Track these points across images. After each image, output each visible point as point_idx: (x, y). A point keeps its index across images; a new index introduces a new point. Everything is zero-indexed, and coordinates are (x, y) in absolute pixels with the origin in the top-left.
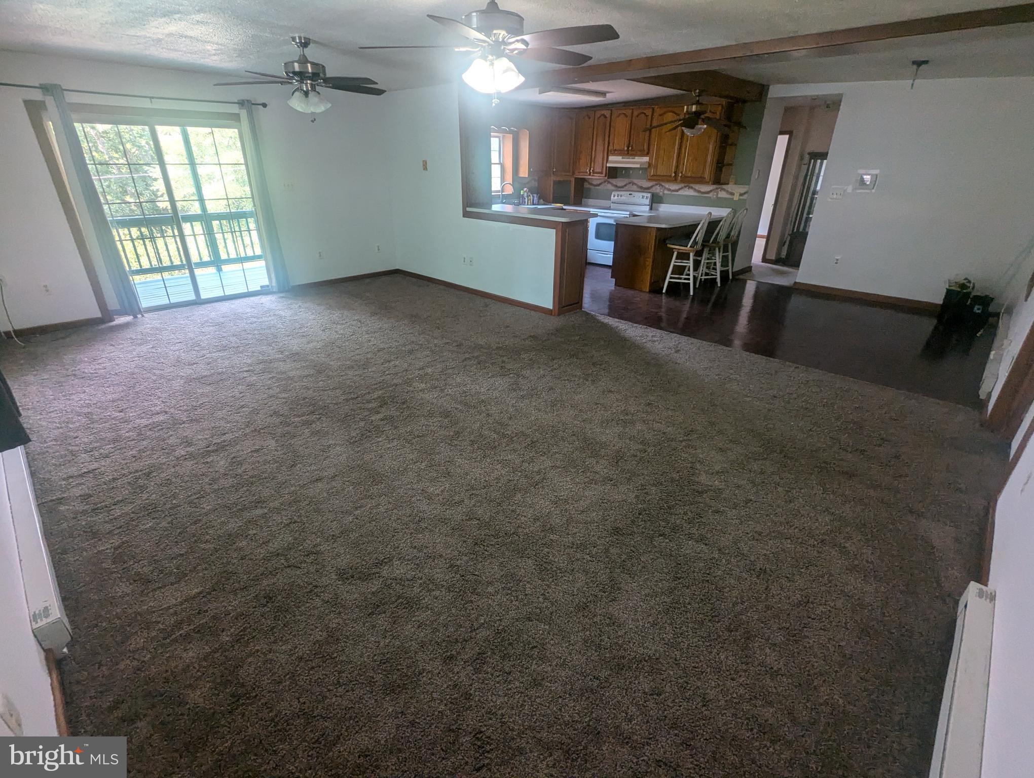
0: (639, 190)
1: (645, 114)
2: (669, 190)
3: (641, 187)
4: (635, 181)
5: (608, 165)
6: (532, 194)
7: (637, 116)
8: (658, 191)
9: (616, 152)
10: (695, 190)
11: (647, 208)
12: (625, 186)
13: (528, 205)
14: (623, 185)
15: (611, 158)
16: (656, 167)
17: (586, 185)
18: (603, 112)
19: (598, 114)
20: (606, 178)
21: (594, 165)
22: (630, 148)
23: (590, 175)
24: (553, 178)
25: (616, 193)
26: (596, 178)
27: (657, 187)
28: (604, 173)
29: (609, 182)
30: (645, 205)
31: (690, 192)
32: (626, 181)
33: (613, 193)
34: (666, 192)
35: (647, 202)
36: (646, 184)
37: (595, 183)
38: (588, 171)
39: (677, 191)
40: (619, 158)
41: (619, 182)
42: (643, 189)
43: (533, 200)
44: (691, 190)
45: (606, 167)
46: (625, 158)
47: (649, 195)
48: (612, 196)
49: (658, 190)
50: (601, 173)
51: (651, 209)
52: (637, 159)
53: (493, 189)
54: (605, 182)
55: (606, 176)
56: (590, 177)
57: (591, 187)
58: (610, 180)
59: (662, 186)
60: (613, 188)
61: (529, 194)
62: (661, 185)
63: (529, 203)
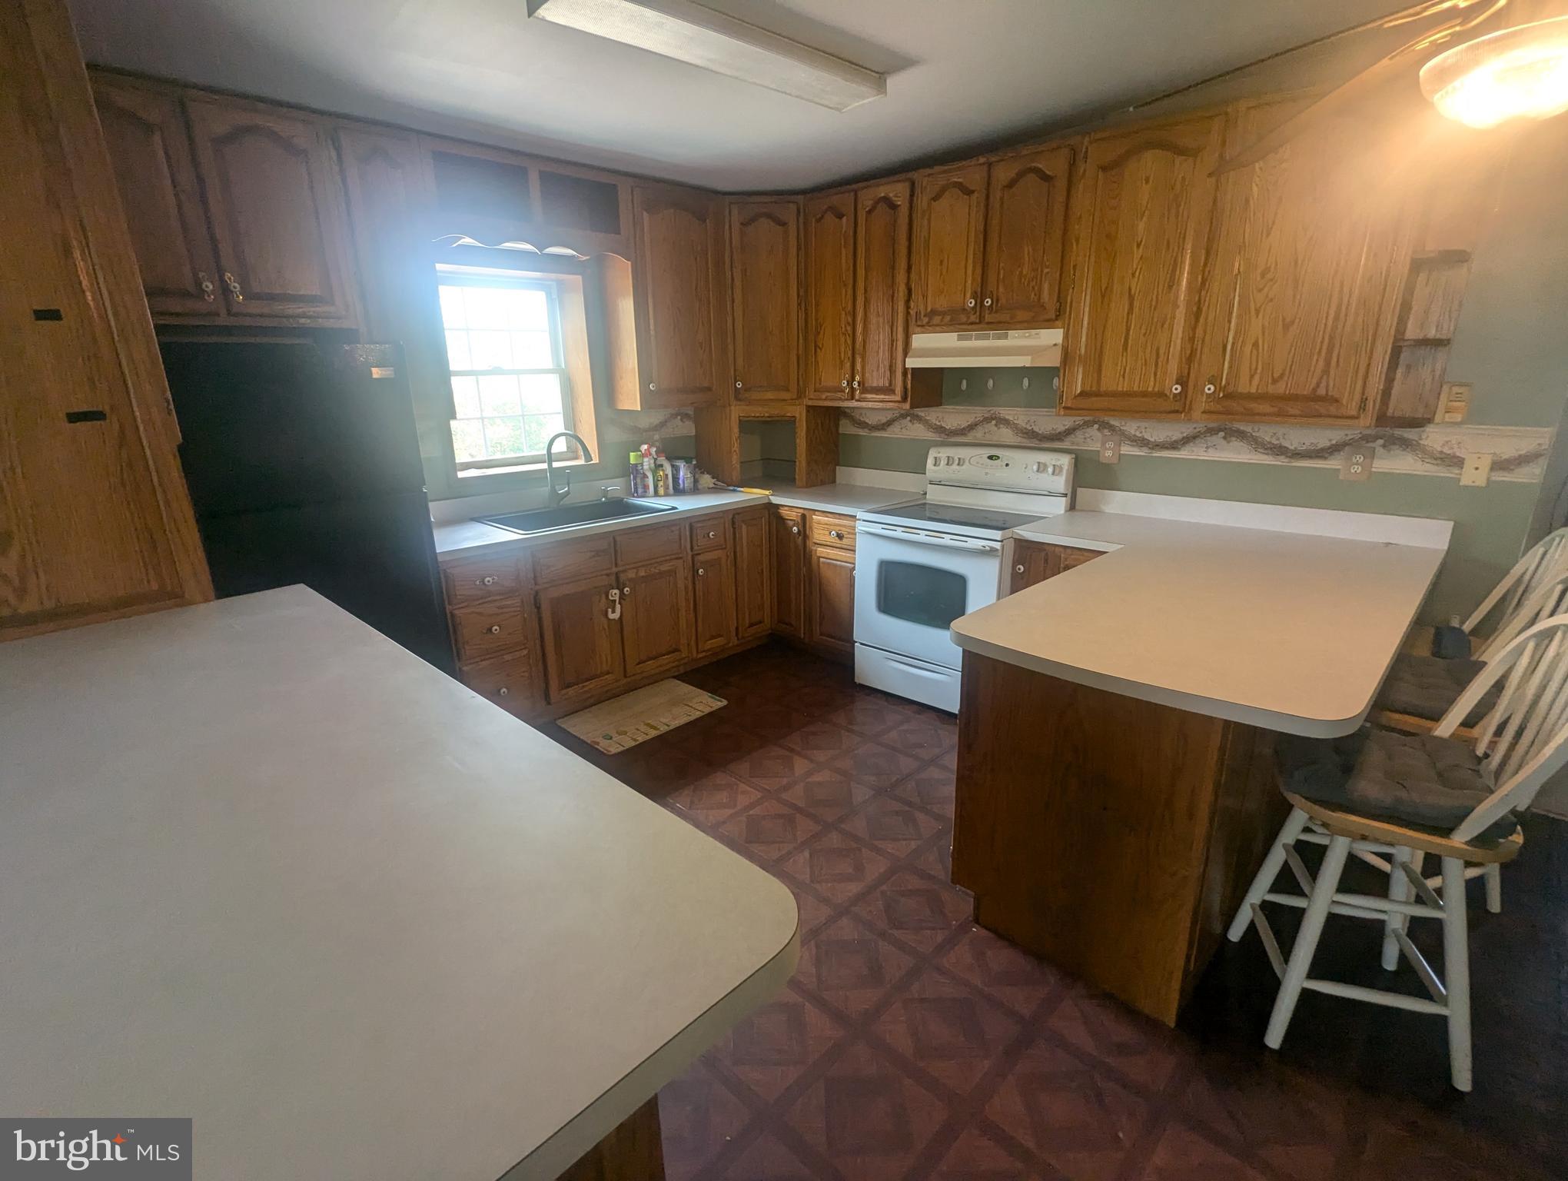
0: (1026, 442)
1: (1038, 171)
2: (1143, 442)
3: (1031, 434)
4: (1006, 412)
5: (912, 363)
6: (669, 459)
7: (1011, 185)
8: (1095, 446)
9: (937, 319)
10: (1258, 445)
11: (1059, 506)
12: (972, 427)
13: (656, 494)
14: (964, 424)
15: (919, 340)
16: (1096, 361)
17: (846, 428)
18: (882, 191)
19: (868, 196)
20: (907, 406)
21: (863, 367)
22: (988, 302)
23: (853, 398)
24: (737, 411)
25: (944, 453)
26: (873, 407)
27: (1093, 431)
28: (899, 389)
29: (919, 419)
30: (1050, 494)
31: (1236, 453)
32: (977, 413)
33: (933, 453)
34: (1127, 449)
35: (1060, 483)
36: (1048, 421)
37: (872, 419)
38: (845, 384)
39: (1173, 446)
40: (948, 339)
41: (952, 417)
42: (1036, 440)
43: (675, 479)
44: (1236, 443)
45: (905, 371)
46: (969, 338)
47: (1065, 461)
48: (930, 461)
49: (1093, 441)
50: (889, 390)
51: (1072, 507)
52: (1016, 338)
53: (461, 457)
54: (903, 416)
55: (904, 399)
56: (854, 404)
57: (862, 432)
58: (921, 412)
59: (1112, 428)
60: (930, 436)
61: (662, 460)
62: (1104, 425)
63: (661, 491)
